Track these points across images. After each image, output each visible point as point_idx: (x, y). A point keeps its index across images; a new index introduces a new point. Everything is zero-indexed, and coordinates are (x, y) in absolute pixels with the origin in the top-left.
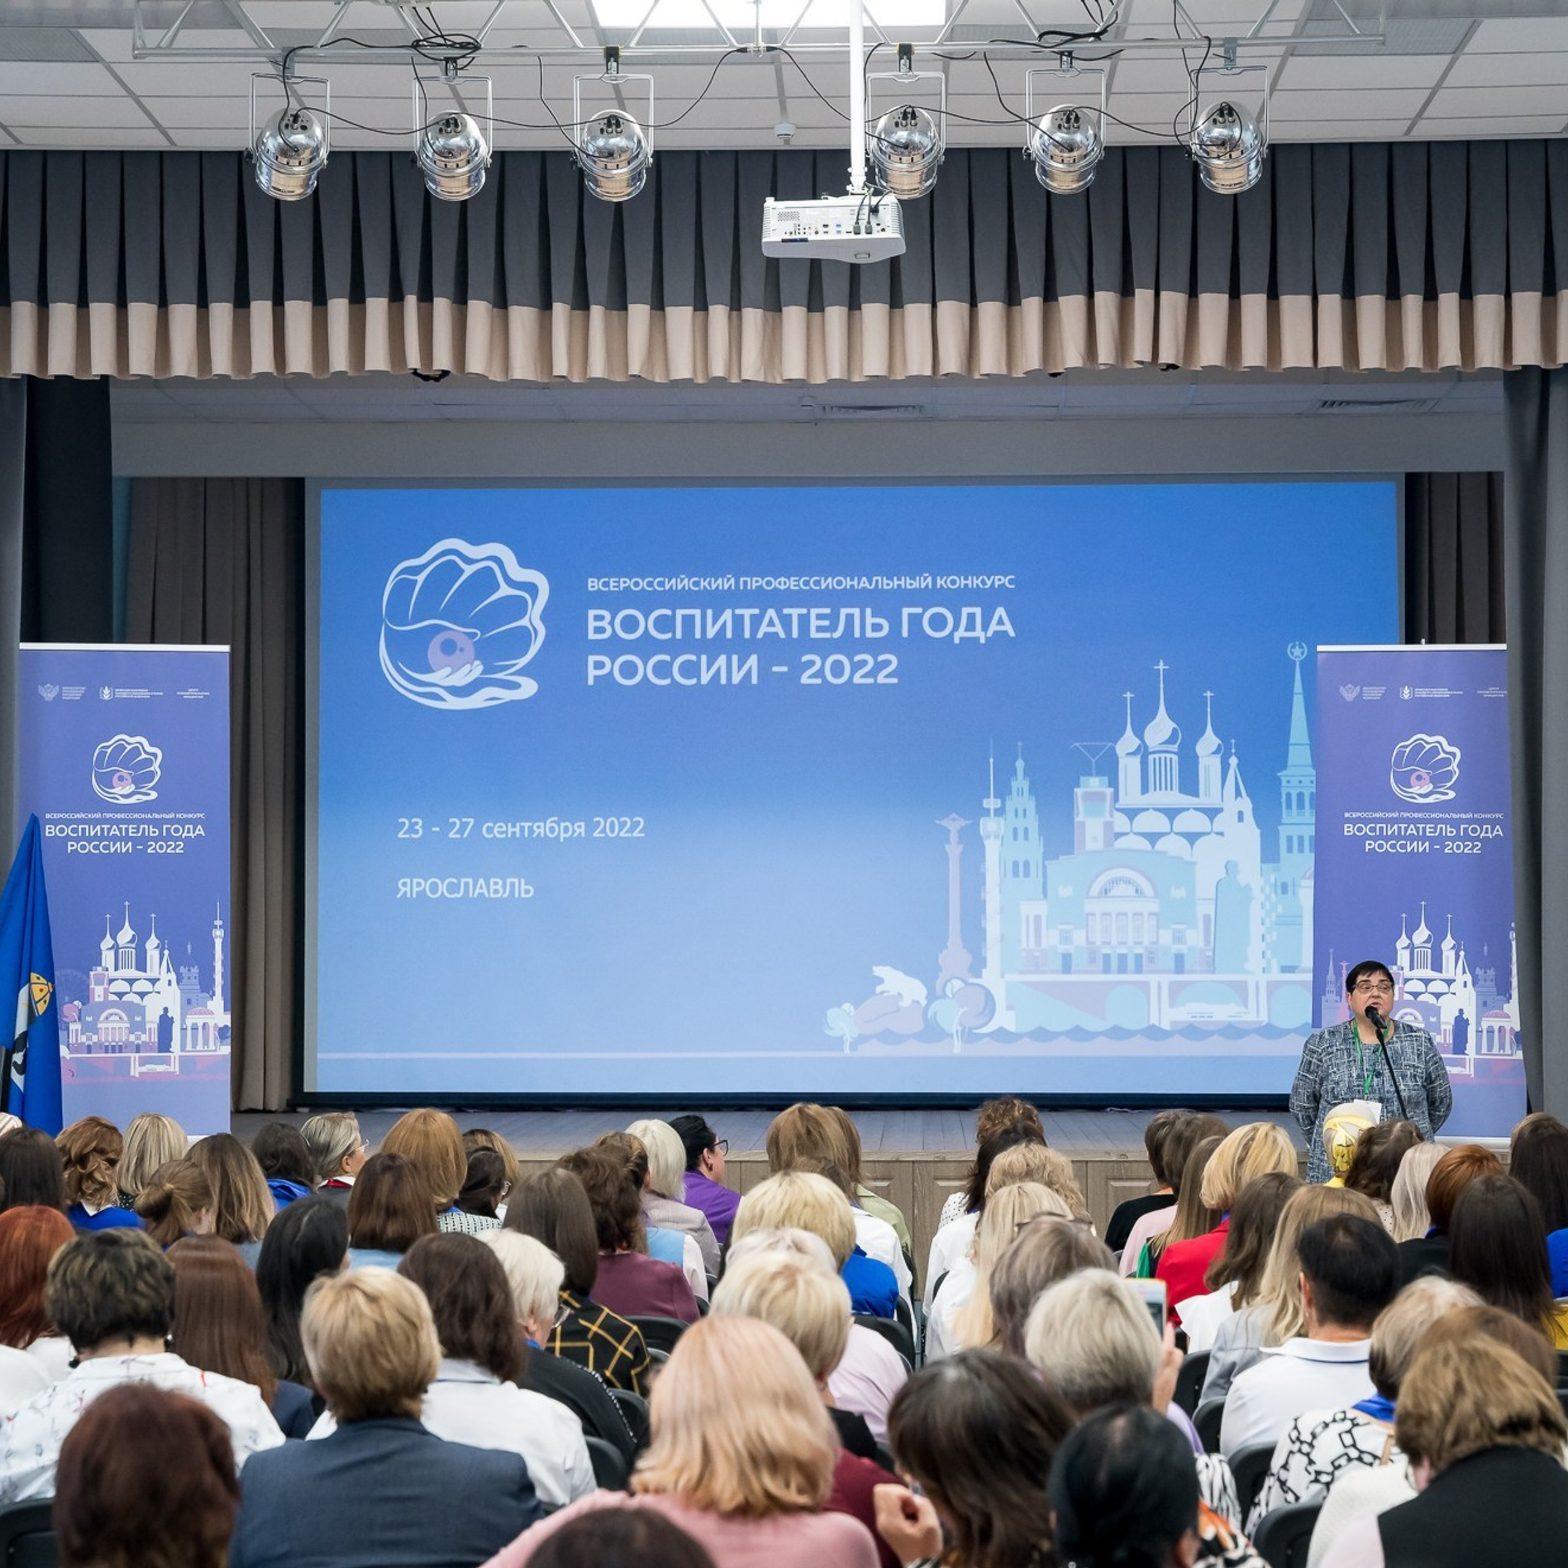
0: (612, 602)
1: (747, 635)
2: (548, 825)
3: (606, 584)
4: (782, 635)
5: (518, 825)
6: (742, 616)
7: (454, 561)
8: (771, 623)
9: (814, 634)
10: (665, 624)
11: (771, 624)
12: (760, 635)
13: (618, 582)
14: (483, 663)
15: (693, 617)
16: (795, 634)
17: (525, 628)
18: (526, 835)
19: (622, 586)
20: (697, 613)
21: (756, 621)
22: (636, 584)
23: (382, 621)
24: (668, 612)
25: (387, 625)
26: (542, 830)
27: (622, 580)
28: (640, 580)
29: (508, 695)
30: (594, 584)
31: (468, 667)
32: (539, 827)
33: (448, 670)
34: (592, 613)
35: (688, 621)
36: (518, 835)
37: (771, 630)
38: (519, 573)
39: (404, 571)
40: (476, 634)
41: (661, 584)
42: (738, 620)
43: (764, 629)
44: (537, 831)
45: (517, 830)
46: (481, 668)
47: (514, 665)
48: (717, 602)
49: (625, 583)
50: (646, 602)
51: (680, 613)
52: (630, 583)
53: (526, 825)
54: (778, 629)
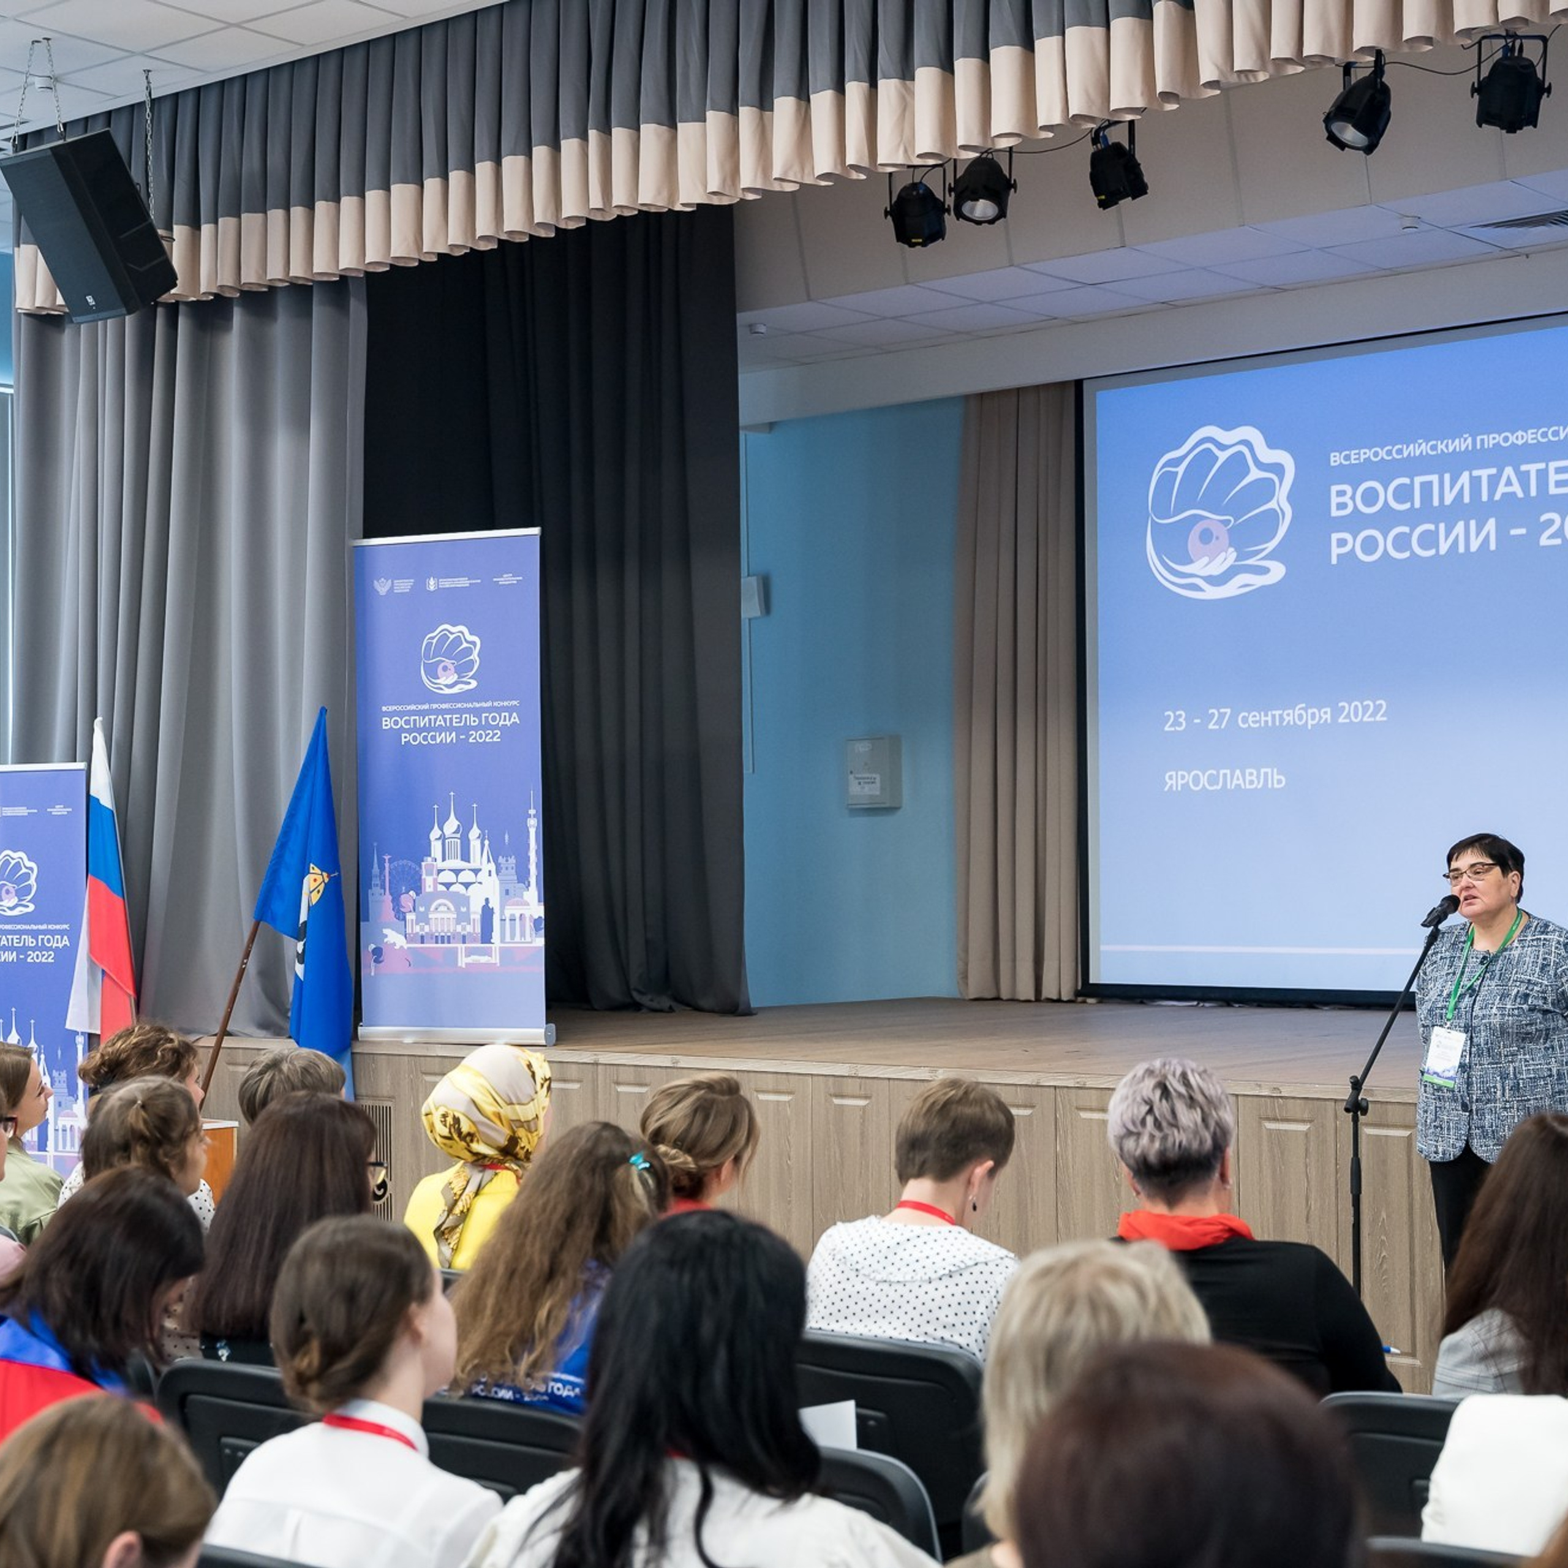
0: (1353, 475)
1: (1485, 498)
2: (1297, 712)
3: (1347, 457)
4: (1520, 494)
5: (1270, 713)
6: (1479, 478)
7: (1209, 449)
8: (1509, 483)
9: (1553, 490)
10: (1405, 493)
11: (1509, 485)
12: (1497, 497)
13: (1359, 454)
14: (1236, 550)
15: (1430, 483)
16: (1533, 492)
17: (1274, 510)
18: (1277, 724)
19: (1363, 457)
20: (1434, 478)
21: (1494, 481)
22: (1376, 454)
23: (1148, 515)
24: (1406, 481)
25: (1153, 520)
26: (1291, 718)
27: (1362, 451)
28: (1378, 449)
29: (1259, 581)
30: (1336, 459)
31: (1223, 555)
32: (1288, 715)
33: (1206, 559)
34: (1334, 489)
35: (1427, 487)
36: (1270, 724)
37: (1509, 489)
38: (1268, 455)
39: (1168, 463)
40: (1229, 521)
41: (1400, 451)
42: (1475, 482)
43: (1502, 489)
44: (1287, 719)
45: (1269, 718)
46: (1235, 555)
47: (1264, 550)
48: (1453, 464)
49: (1366, 454)
50: (1384, 472)
51: (1418, 480)
52: (1370, 453)
53: (1277, 713)
54: (1516, 488)
